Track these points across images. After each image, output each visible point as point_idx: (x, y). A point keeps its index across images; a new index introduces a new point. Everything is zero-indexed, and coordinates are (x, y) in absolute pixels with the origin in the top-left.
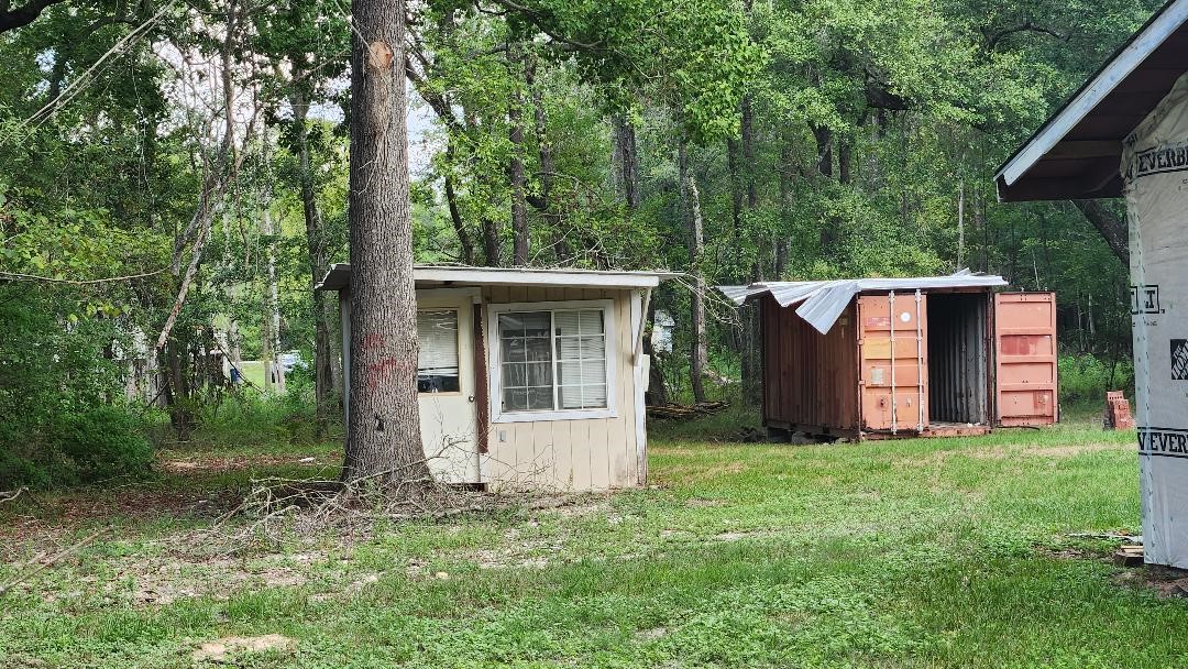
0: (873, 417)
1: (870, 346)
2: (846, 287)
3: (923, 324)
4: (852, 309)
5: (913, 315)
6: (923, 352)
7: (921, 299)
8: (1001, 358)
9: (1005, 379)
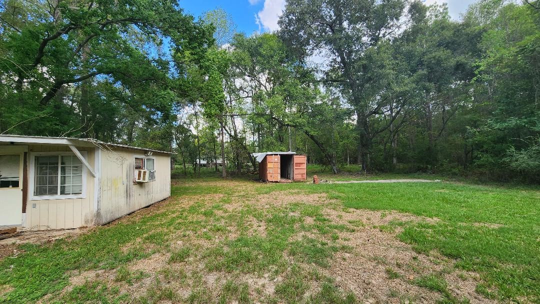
0: (269, 179)
1: (269, 165)
2: (265, 154)
3: (279, 161)
4: (265, 158)
5: (277, 159)
6: (279, 166)
7: (279, 156)
8: (295, 168)
9: (296, 172)
